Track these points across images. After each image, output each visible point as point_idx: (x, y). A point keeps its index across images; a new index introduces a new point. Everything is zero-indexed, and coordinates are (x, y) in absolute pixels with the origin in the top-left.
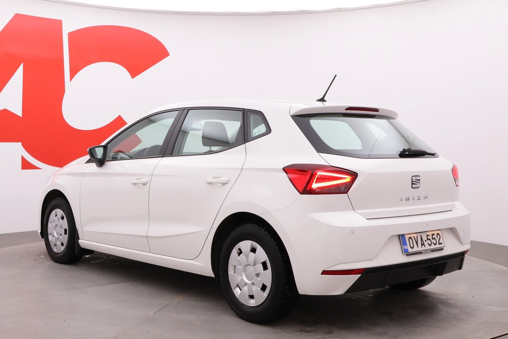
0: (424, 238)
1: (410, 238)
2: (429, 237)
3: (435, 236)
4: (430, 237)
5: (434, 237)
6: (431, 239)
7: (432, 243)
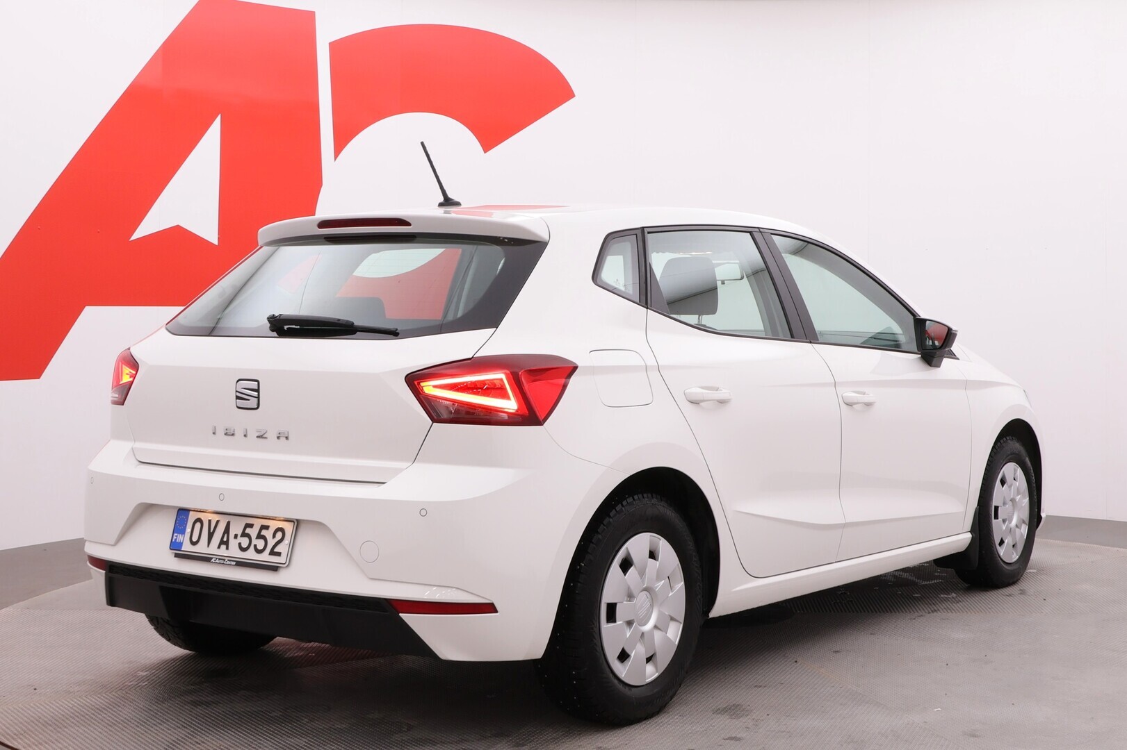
0: (236, 528)
1: (199, 520)
2: (248, 531)
3: (268, 534)
4: (253, 532)
5: (264, 532)
6: (254, 535)
7: (252, 547)
